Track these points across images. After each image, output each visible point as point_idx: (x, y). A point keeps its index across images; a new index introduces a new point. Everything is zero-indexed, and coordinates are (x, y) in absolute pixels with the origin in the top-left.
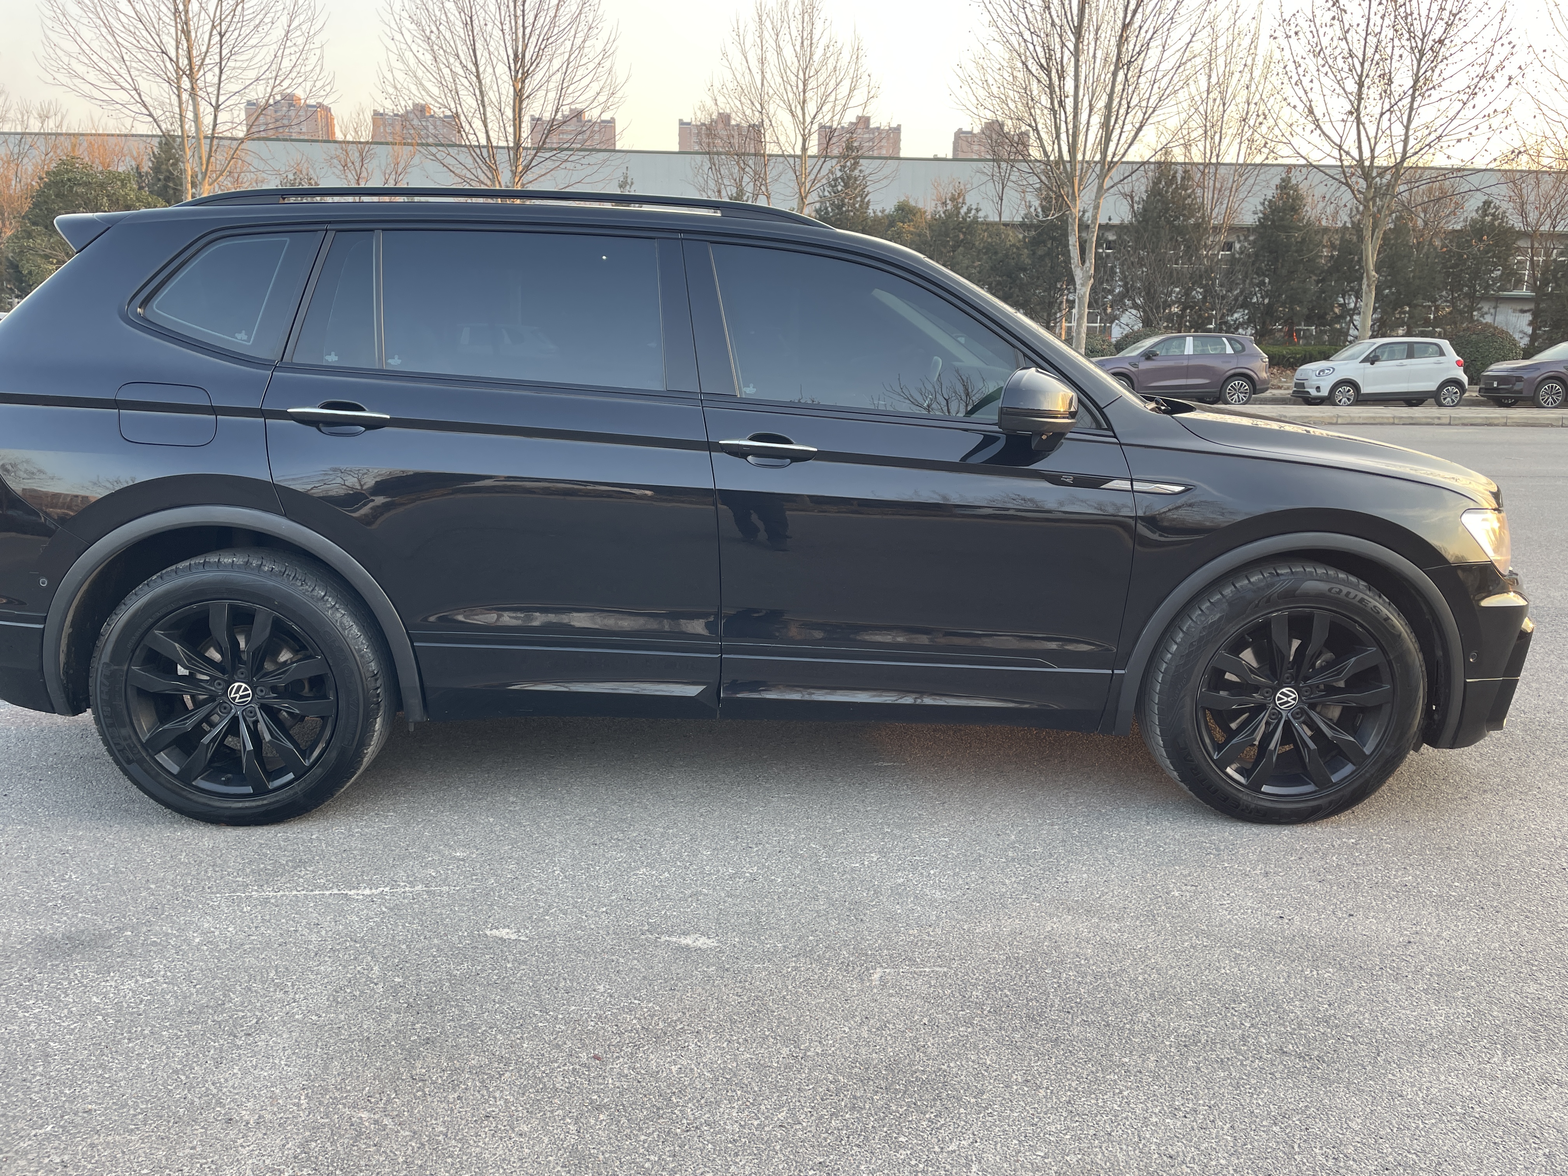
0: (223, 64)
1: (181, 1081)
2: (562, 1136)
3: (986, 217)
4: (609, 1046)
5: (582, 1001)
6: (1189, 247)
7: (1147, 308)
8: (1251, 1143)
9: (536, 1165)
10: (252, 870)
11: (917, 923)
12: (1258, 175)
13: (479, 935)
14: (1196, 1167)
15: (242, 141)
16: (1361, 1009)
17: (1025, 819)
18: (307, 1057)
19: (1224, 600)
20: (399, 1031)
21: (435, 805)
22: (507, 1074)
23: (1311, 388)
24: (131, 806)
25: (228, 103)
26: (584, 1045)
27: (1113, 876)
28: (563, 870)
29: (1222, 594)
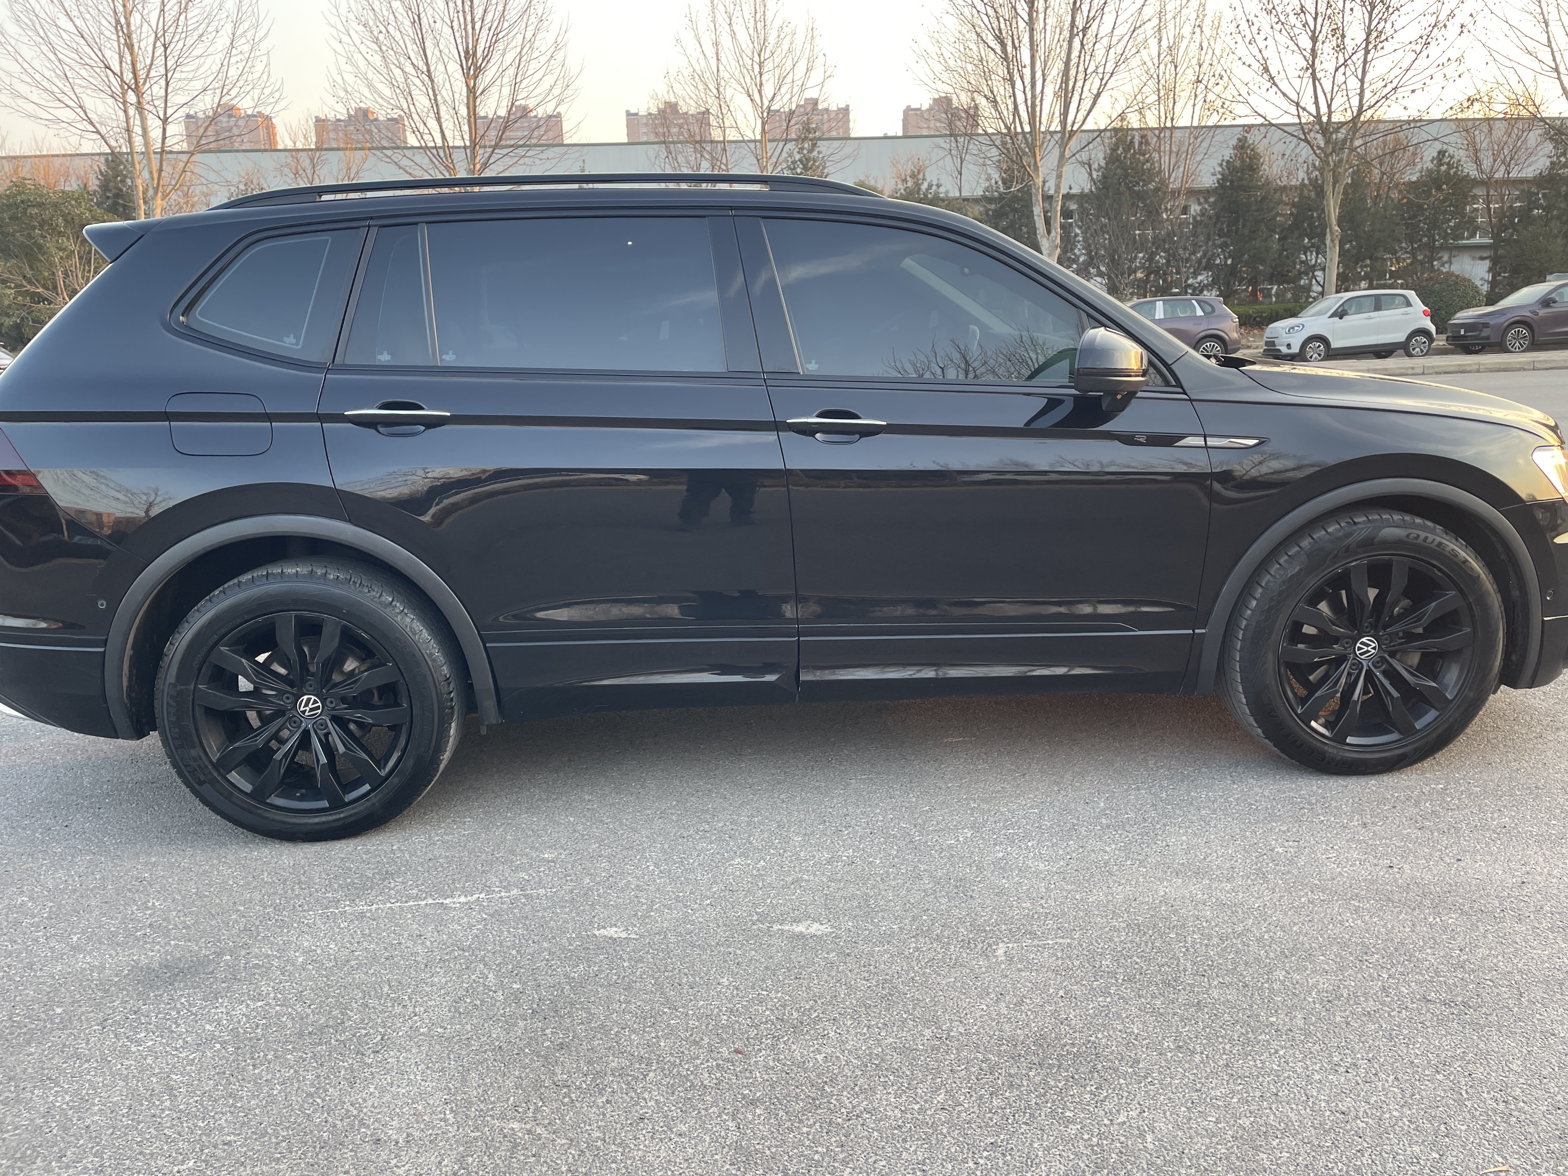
0: (169, 75)
1: (318, 1104)
2: (723, 1134)
3: (947, 192)
4: (748, 1039)
5: (709, 996)
6: (1150, 212)
7: (1113, 275)
8: (1419, 1093)
9: (703, 1164)
10: (340, 885)
11: (1028, 896)
12: (1213, 137)
13: (588, 936)
14: (1370, 1121)
15: (192, 154)
16: (1493, 952)
17: (1109, 785)
18: (442, 1070)
19: (1303, 552)
20: (530, 1038)
21: (511, 809)
22: (652, 1074)
23: (1282, 345)
24: (199, 829)
25: (175, 116)
26: (722, 1040)
27: (1213, 837)
28: (656, 865)
29: (1300, 547)
